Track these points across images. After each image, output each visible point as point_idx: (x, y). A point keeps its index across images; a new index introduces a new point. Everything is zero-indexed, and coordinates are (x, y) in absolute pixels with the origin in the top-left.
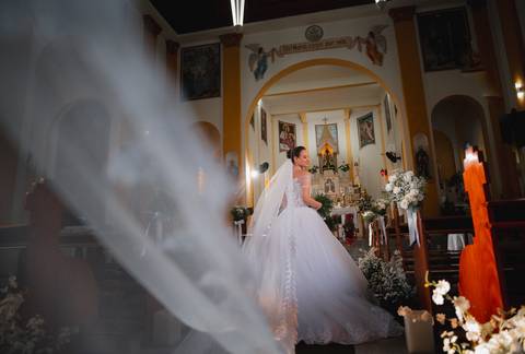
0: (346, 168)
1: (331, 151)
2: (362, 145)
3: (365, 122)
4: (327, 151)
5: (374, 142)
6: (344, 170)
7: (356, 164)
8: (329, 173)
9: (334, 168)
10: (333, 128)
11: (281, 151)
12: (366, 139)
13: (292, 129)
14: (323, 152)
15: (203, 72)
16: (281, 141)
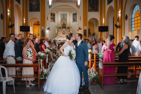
0: (69, 28)
1: (65, 23)
2: (73, 21)
3: (75, 15)
4: (64, 23)
5: (76, 21)
6: (68, 28)
7: (71, 27)
8: (64, 29)
9: (65, 28)
10: (66, 15)
11: (51, 21)
12: (74, 20)
13: (54, 15)
14: (63, 23)
15: (35, 4)
16: (51, 18)
